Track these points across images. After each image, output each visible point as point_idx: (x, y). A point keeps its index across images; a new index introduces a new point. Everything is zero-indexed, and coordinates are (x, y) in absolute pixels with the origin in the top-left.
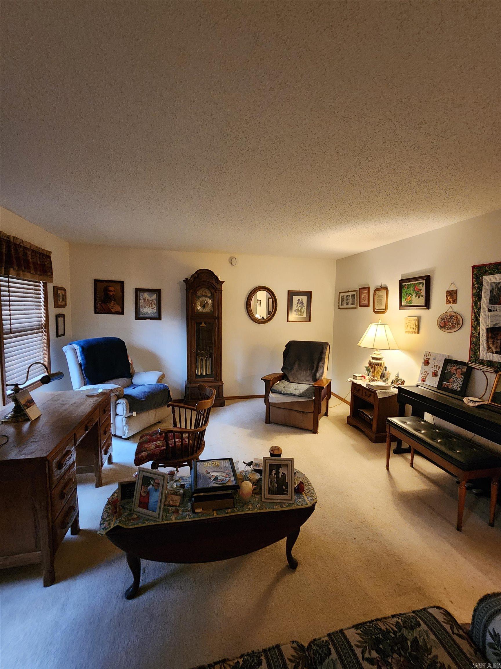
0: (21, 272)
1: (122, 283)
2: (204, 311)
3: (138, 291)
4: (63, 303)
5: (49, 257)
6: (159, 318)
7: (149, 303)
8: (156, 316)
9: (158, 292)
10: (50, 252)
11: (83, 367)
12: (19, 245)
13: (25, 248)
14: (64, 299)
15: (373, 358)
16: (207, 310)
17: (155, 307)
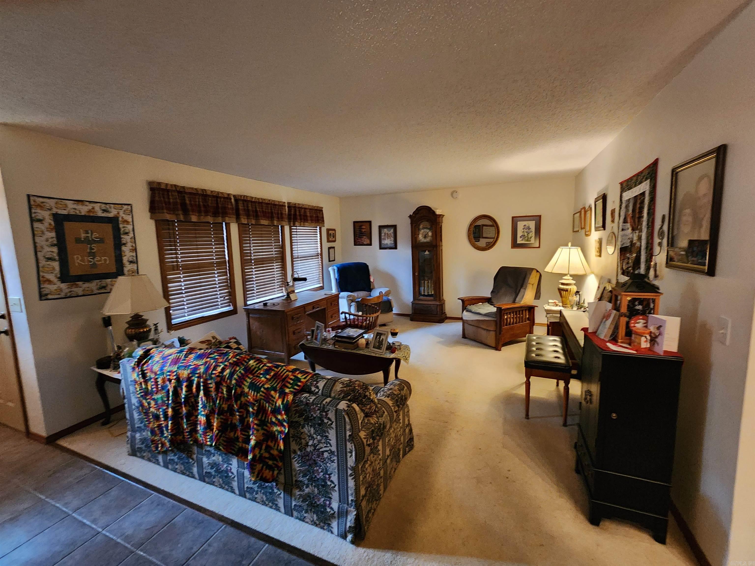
0: (302, 223)
1: (370, 222)
2: (425, 241)
3: (381, 227)
4: (334, 239)
5: (322, 211)
6: (396, 248)
7: (388, 236)
8: (393, 246)
9: (394, 227)
10: (322, 208)
11: (338, 281)
12: (301, 208)
13: (305, 208)
14: (334, 236)
15: (563, 284)
16: (428, 240)
17: (392, 239)
